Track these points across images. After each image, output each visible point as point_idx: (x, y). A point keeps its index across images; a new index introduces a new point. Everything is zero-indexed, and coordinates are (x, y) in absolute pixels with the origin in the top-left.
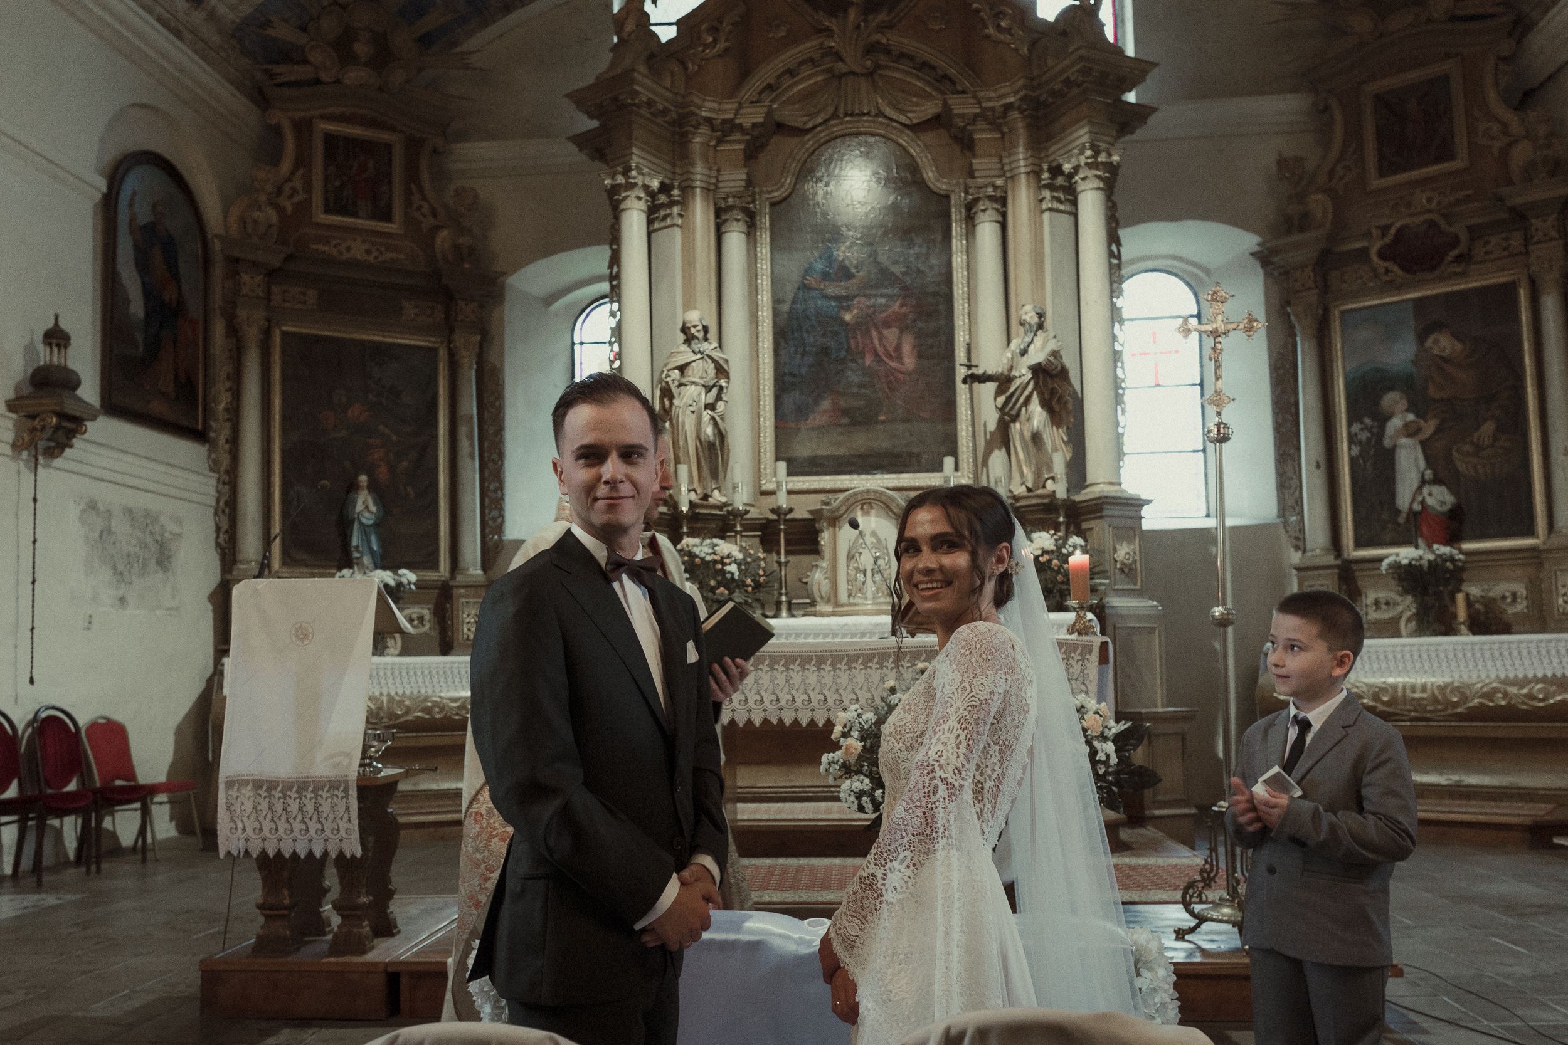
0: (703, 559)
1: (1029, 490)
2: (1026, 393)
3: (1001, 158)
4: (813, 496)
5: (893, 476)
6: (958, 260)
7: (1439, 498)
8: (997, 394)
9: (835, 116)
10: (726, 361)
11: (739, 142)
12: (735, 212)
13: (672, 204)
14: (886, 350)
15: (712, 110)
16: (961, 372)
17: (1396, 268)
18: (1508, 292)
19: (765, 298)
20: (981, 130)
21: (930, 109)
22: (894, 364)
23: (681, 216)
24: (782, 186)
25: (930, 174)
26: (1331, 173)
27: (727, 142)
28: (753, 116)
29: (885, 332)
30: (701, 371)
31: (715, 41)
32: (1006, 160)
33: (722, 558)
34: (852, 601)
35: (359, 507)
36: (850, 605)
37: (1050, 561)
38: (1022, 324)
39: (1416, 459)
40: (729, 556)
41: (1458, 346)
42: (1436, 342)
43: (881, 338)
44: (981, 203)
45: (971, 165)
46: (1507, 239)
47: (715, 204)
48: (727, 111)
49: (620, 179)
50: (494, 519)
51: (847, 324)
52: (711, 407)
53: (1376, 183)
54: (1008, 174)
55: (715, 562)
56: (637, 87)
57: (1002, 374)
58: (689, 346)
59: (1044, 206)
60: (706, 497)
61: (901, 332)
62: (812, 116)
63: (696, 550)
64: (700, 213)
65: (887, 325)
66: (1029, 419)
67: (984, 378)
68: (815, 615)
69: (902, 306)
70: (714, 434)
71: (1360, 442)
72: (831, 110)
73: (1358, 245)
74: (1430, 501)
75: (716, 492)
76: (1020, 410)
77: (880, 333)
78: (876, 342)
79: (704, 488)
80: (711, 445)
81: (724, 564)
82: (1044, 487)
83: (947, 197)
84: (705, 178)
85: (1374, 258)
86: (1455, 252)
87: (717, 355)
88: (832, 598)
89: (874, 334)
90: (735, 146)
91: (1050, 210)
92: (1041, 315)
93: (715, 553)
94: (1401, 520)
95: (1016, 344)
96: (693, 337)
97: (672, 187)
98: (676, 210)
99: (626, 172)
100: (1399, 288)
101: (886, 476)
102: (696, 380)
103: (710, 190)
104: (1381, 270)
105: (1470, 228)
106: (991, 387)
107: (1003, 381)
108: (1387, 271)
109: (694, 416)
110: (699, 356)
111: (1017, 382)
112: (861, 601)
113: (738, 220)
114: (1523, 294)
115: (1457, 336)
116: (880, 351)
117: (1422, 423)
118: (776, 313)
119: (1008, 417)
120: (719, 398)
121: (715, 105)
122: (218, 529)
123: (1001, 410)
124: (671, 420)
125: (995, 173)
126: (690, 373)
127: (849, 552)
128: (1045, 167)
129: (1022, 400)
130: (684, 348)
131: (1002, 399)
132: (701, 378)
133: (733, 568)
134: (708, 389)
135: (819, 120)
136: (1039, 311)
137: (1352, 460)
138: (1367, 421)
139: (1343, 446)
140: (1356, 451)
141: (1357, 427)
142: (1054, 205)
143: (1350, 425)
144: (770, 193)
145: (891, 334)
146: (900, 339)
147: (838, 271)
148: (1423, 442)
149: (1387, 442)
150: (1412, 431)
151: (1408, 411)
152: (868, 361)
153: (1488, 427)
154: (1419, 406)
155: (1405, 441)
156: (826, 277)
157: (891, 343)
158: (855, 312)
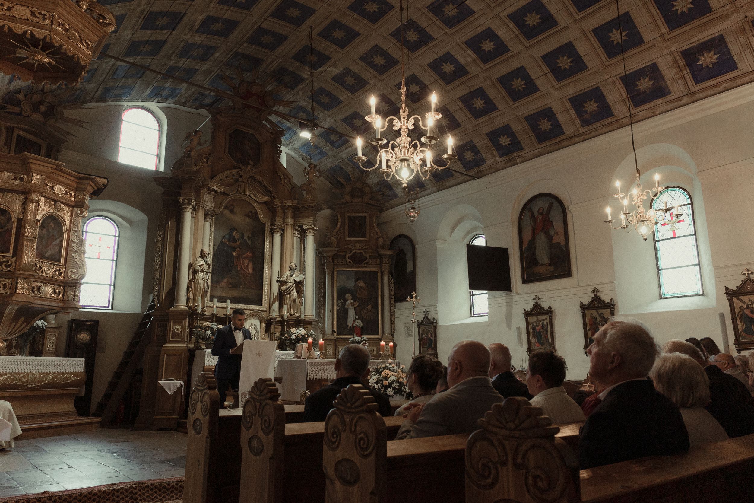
1: (290, 315)
2: (293, 288)
3: (283, 219)
4: (221, 309)
6: (267, 243)
7: (359, 323)
9: (237, 192)
12: (209, 216)
15: (211, 185)
17: (351, 262)
18: (376, 273)
19: (212, 244)
20: (279, 209)
21: (266, 199)
22: (246, 271)
23: (197, 214)
24: (219, 210)
25: (261, 216)
26: (337, 233)
27: (209, 194)
28: (220, 189)
29: (245, 260)
31: (207, 161)
32: (285, 220)
39: (353, 312)
41: (364, 285)
42: (359, 283)
44: (276, 230)
45: (275, 218)
46: (376, 260)
47: (205, 212)
51: (234, 256)
53: (347, 239)
54: (286, 224)
58: (203, 259)
59: (295, 235)
60: (203, 308)
62: (232, 191)
64: (201, 215)
65: (245, 258)
66: (293, 295)
71: (340, 306)
73: (343, 254)
74: (358, 324)
76: (289, 292)
78: (242, 263)
82: (294, 314)
83: (265, 224)
84: (203, 204)
85: (347, 258)
86: (366, 261)
89: (241, 260)
90: (212, 196)
91: (297, 236)
94: (348, 328)
95: (288, 273)
96: (205, 256)
97: (196, 205)
98: (196, 212)
99: (189, 200)
100: (353, 267)
103: (204, 208)
104: (348, 262)
105: (370, 256)
109: (203, 282)
110: (206, 263)
111: (289, 284)
113: (209, 219)
114: (379, 274)
115: (364, 282)
116: (243, 266)
117: (355, 303)
123: (285, 291)
125: (282, 222)
128: (297, 225)
129: (291, 289)
130: (200, 259)
134: (206, 273)
135: (233, 193)
137: (338, 311)
138: (342, 301)
139: (335, 306)
140: (338, 308)
141: (339, 302)
142: (297, 235)
143: (337, 301)
144: (216, 211)
145: (246, 261)
146: (248, 263)
147: (232, 239)
148: (355, 308)
149: (346, 307)
150: (352, 305)
151: (352, 299)
152: (239, 268)
153: (370, 306)
154: (354, 298)
155: (350, 307)
156: (229, 241)
157: (246, 264)
158: (236, 253)
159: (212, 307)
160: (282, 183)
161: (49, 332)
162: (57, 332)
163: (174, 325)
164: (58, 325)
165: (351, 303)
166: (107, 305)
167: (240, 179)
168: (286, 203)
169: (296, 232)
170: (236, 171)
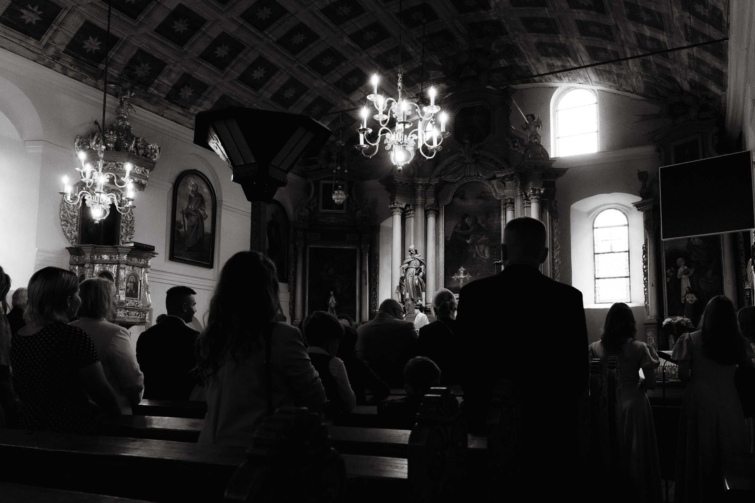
7: (691, 299)
9: (464, 177)
10: (424, 260)
11: (432, 189)
12: (431, 211)
13: (410, 210)
14: (480, 252)
19: (442, 237)
20: (506, 181)
21: (492, 174)
22: (483, 257)
23: (414, 214)
25: (494, 194)
27: (429, 189)
28: (435, 181)
29: (480, 246)
30: (415, 263)
32: (513, 191)
35: (330, 302)
39: (688, 283)
41: (701, 241)
43: (478, 248)
44: (507, 204)
45: (504, 192)
47: (424, 209)
49: (391, 207)
50: (374, 304)
51: (467, 244)
52: (418, 274)
54: (514, 195)
56: (395, 179)
60: (416, 302)
61: (485, 246)
62: (457, 178)
64: (420, 213)
65: (480, 244)
69: (485, 238)
70: (418, 283)
71: (670, 276)
72: (463, 175)
74: (688, 300)
75: (419, 301)
77: (478, 247)
78: (477, 249)
79: (416, 299)
80: (417, 287)
83: (500, 201)
84: (421, 201)
87: (420, 258)
89: (476, 247)
90: (431, 191)
96: (412, 253)
97: (410, 206)
98: (412, 212)
99: (393, 204)
102: (413, 266)
103: (423, 205)
109: (412, 278)
110: (414, 259)
113: (432, 213)
116: (478, 253)
120: (421, 271)
122: (290, 309)
124: (406, 279)
125: (511, 194)
126: (411, 264)
128: (524, 193)
130: (410, 256)
132: (415, 265)
134: (417, 269)
135: (459, 178)
137: (667, 283)
138: (672, 269)
139: (664, 278)
140: (668, 280)
141: (668, 271)
142: (528, 205)
143: (666, 270)
144: (444, 203)
145: (482, 247)
146: (484, 249)
147: (465, 227)
148: (689, 277)
149: (678, 277)
150: (686, 273)
151: (685, 265)
152: (474, 256)
153: (710, 272)
154: (688, 264)
155: (684, 276)
156: (461, 229)
157: (481, 250)
158: (470, 240)
160: (510, 149)
165: (684, 270)
167: (465, 161)
168: (506, 172)
169: (525, 201)
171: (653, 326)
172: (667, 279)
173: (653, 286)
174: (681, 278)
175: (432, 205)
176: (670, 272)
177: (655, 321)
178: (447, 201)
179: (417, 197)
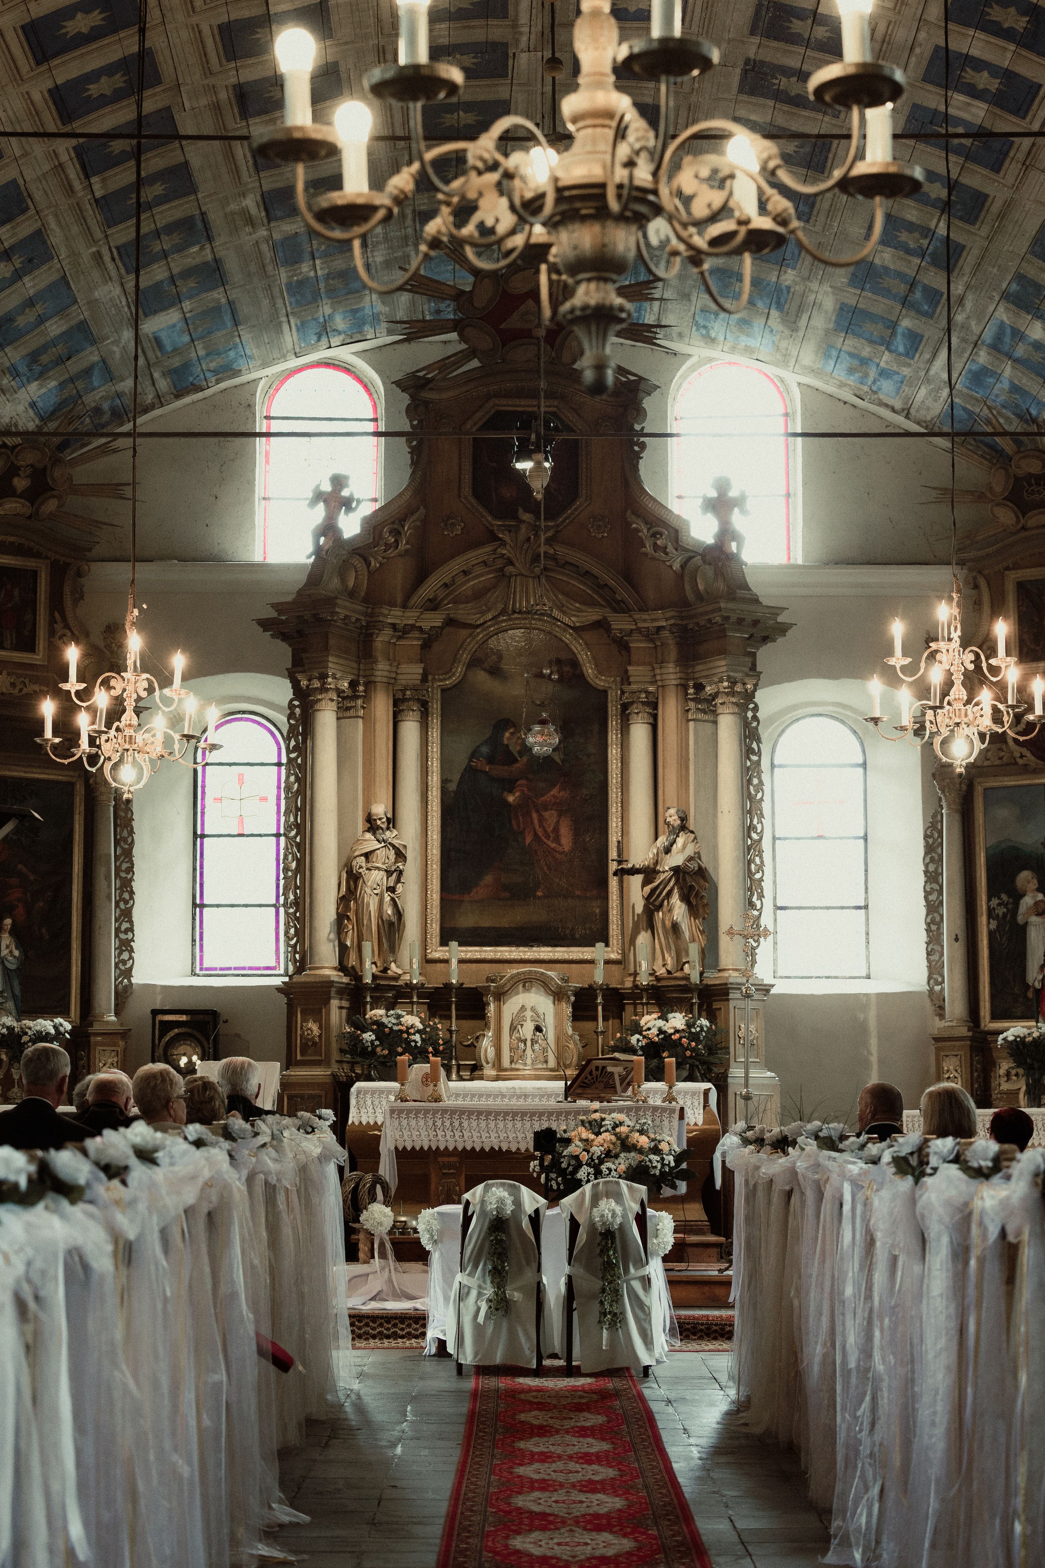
0: (391, 1028)
1: (669, 972)
2: (668, 888)
3: (653, 669)
4: (474, 965)
5: (549, 949)
6: (614, 752)
8: (643, 886)
9: (504, 611)
10: (405, 847)
11: (418, 639)
12: (413, 702)
13: (358, 698)
14: (545, 831)
15: (396, 617)
16: (613, 867)
17: (1028, 754)
19: (435, 780)
20: (638, 641)
21: (592, 615)
22: (553, 845)
23: (364, 708)
24: (454, 675)
25: (589, 671)
27: (409, 639)
28: (431, 621)
29: (546, 814)
30: (384, 857)
31: (397, 541)
32: (658, 671)
33: (408, 1028)
34: (513, 1066)
35: (4, 951)
36: (512, 1070)
37: (681, 1038)
38: (668, 824)
40: (412, 1026)
43: (541, 820)
44: (635, 706)
45: (626, 671)
47: (394, 696)
48: (410, 617)
49: (316, 684)
50: (124, 962)
51: (510, 804)
52: (392, 889)
54: (660, 683)
55: (401, 1031)
56: (337, 610)
57: (648, 867)
58: (374, 834)
59: (690, 717)
60: (386, 970)
61: (560, 816)
62: (483, 613)
63: (385, 1020)
64: (382, 706)
65: (547, 807)
66: (670, 910)
67: (633, 871)
68: (481, 1078)
69: (560, 791)
70: (393, 913)
71: (998, 917)
72: (500, 606)
75: (393, 965)
76: (663, 901)
77: (540, 815)
78: (536, 822)
79: (385, 961)
80: (391, 924)
81: (409, 1034)
82: (682, 969)
83: (605, 693)
84: (386, 673)
85: (1011, 742)
87: (396, 842)
88: (497, 1063)
89: (535, 815)
90: (414, 642)
91: (696, 721)
92: (684, 819)
93: (400, 1024)
94: (1030, 995)
95: (662, 840)
96: (379, 828)
97: (358, 684)
98: (359, 702)
99: (323, 677)
101: (543, 949)
102: (379, 865)
103: (391, 683)
104: (1018, 755)
106: (638, 879)
107: (649, 873)
108: (1022, 756)
109: (377, 899)
110: (382, 844)
111: (662, 877)
112: (521, 1067)
113: (412, 710)
116: (540, 832)
118: (444, 791)
119: (653, 904)
120: (398, 881)
121: (400, 613)
123: (647, 899)
124: (356, 900)
125: (648, 679)
126: (375, 859)
127: (512, 1024)
128: (691, 684)
129: (664, 893)
130: (368, 836)
131: (648, 889)
132: (384, 863)
133: (417, 1037)
134: (389, 873)
135: (490, 616)
136: (682, 815)
137: (991, 934)
138: (1004, 897)
139: (983, 920)
140: (994, 925)
141: (995, 902)
142: (700, 716)
143: (989, 899)
144: (441, 680)
145: (551, 816)
146: (558, 822)
147: (501, 755)
149: (1020, 919)
150: (1040, 910)
151: (1038, 890)
152: (528, 840)
155: (1034, 919)
156: (491, 760)
157: (550, 825)
158: (517, 794)
159: (446, 961)
160: (646, 554)
161: (102, 1044)
162: (122, 1043)
163: (304, 1020)
164: (122, 1025)
165: (1036, 903)
166: (273, 964)
167: (510, 569)
168: (645, 621)
169: (692, 705)
170: (488, 548)
171: (958, 1043)
172: (989, 923)
173: (957, 940)
174: (1027, 923)
175: (415, 689)
176: (999, 904)
177: (964, 1031)
178: (450, 678)
179: (375, 662)
